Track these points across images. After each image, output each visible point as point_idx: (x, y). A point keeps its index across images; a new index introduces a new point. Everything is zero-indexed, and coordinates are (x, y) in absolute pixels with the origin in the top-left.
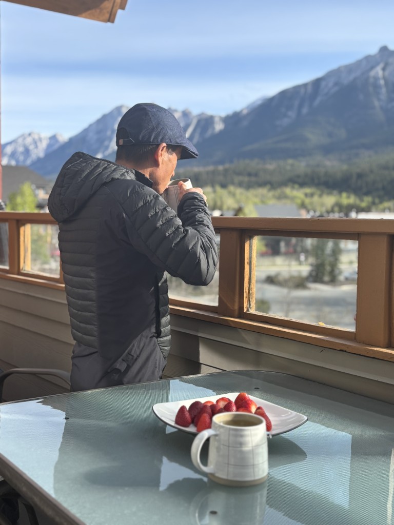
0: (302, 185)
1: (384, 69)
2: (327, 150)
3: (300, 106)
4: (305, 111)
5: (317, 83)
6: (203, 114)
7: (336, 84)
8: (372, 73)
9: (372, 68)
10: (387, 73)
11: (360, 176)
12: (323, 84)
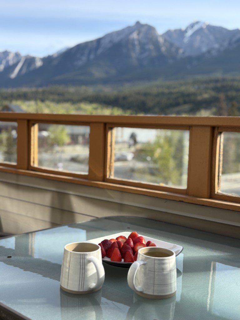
3: (89, 54)
6: (28, 55)
7: (110, 42)
8: (131, 37)
9: (130, 34)
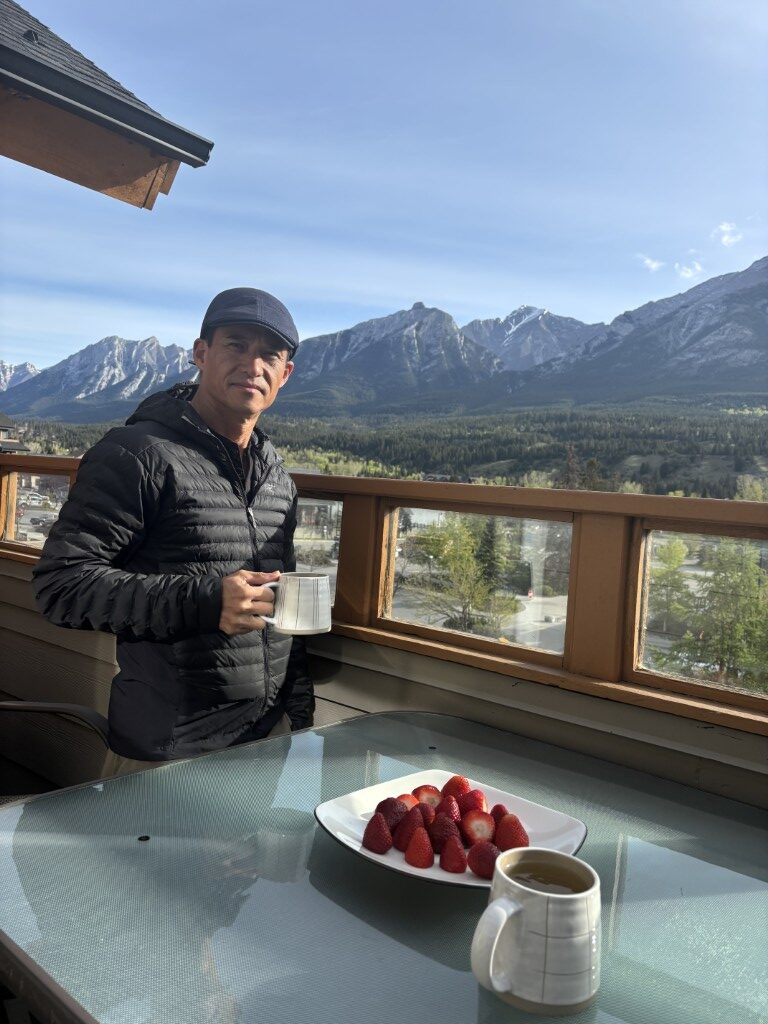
0: (326, 448)
1: (418, 329)
2: (355, 411)
3: (327, 360)
4: (332, 365)
5: (346, 335)
7: (366, 340)
8: (406, 332)
9: (406, 326)
10: (421, 333)
11: (389, 443)
12: (353, 337)
